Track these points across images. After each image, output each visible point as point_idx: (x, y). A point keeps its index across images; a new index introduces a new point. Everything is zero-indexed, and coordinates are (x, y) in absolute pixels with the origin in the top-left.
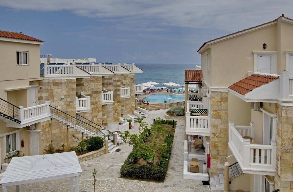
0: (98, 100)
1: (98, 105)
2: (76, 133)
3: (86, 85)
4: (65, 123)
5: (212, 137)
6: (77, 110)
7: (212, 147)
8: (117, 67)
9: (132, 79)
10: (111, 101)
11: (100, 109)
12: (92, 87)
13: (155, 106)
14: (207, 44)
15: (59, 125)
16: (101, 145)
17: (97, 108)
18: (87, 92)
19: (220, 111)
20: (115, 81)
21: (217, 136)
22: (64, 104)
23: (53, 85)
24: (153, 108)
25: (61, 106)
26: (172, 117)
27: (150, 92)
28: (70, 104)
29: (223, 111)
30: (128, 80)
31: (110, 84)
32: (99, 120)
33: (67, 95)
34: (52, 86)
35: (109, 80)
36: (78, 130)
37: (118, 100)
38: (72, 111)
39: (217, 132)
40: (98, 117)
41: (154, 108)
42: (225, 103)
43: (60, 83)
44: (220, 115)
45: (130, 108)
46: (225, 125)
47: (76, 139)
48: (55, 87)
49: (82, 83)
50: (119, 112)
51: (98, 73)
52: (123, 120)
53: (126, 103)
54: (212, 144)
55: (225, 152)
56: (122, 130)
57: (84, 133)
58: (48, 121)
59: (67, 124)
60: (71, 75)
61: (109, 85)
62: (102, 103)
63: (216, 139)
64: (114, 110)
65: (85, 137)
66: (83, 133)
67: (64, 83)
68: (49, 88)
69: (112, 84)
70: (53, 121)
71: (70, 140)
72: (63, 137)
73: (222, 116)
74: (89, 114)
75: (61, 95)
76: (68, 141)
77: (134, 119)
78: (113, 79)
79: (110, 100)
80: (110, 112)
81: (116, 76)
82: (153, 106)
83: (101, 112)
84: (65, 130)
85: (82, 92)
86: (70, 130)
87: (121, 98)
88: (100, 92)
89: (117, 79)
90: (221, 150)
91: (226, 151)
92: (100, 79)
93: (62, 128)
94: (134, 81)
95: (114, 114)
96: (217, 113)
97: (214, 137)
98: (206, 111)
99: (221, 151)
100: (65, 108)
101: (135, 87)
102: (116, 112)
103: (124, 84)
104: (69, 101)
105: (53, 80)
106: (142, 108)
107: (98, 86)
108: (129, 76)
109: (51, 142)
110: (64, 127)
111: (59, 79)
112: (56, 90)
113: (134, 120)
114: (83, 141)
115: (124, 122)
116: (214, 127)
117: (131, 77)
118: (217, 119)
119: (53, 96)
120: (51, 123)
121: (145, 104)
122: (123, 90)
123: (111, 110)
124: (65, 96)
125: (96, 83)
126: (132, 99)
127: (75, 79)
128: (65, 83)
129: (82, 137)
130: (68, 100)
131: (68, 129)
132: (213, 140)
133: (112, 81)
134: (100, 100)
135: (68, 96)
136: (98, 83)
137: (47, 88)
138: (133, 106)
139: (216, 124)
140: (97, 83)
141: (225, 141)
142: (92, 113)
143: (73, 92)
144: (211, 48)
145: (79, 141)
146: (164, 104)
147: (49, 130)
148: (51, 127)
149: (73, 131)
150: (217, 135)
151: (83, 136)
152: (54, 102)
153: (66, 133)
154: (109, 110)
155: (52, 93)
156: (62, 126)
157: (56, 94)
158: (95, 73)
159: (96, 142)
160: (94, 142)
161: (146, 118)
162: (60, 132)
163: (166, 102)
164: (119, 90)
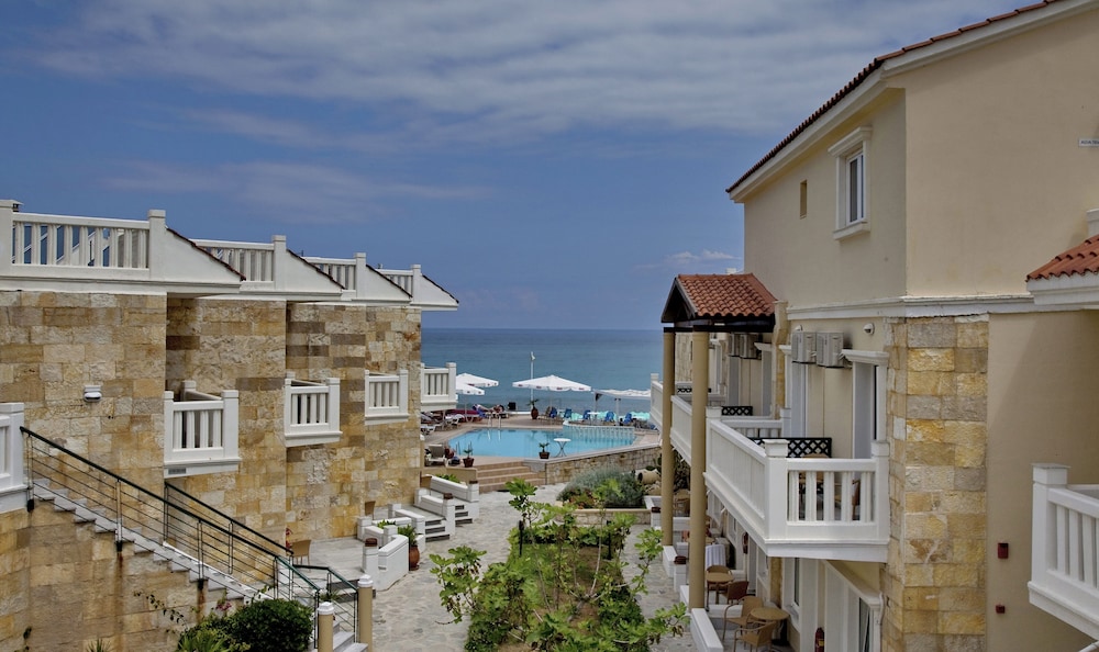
0: (265, 421)
1: (265, 447)
2: (166, 585)
3: (207, 346)
4: (109, 526)
5: (909, 561)
6: (167, 462)
7: (908, 614)
8: (351, 270)
9: (408, 337)
10: (327, 427)
11: (277, 467)
12: (236, 357)
13: (500, 473)
14: (888, 66)
15: (74, 536)
16: (300, 641)
17: (261, 462)
18: (214, 382)
19: (947, 424)
20: (340, 339)
21: (933, 559)
22: (99, 429)
23: (44, 323)
24: (490, 481)
25: (82, 441)
26: (588, 514)
27: (461, 421)
28: (135, 428)
29: (962, 422)
30: (393, 343)
31: (317, 351)
32: (270, 523)
33: (118, 380)
34: (38, 329)
35: (312, 335)
36: (175, 567)
37: (352, 433)
38: (144, 470)
39: (932, 537)
40: (266, 511)
41: (497, 480)
42: (973, 379)
43: (83, 311)
44: (951, 444)
45: (400, 475)
46: (975, 496)
47: (168, 615)
48: (54, 334)
49: (188, 333)
50: (355, 490)
51: (269, 285)
52: (380, 531)
53: (384, 452)
54: (907, 603)
55: (975, 640)
56: (379, 571)
57: (211, 585)
58: (13, 515)
59: (119, 531)
60: (141, 273)
61: (312, 358)
62: (288, 438)
63: (930, 575)
64: (331, 479)
65: (214, 604)
66: (201, 583)
67: (101, 314)
68: (22, 338)
69: (327, 354)
70: (40, 516)
71: (132, 620)
72: (92, 609)
73: (957, 449)
74: (222, 493)
75: (86, 376)
76: (121, 626)
77: (428, 523)
78: (330, 327)
79: (322, 423)
80: (317, 488)
81: (344, 313)
82: (492, 474)
83: (280, 483)
84: (106, 568)
85: (190, 377)
86: (134, 567)
87: (367, 423)
88: (277, 383)
89: (348, 327)
90: (954, 630)
91: (979, 636)
92: (275, 317)
93: (91, 554)
94: (416, 348)
95: (333, 500)
96: (935, 436)
97: (919, 561)
98: (823, 446)
99: (955, 636)
100: (108, 449)
101: (422, 375)
102: (342, 492)
103: (373, 360)
104: (130, 412)
105: (44, 296)
106: (447, 478)
107: (270, 354)
108: (396, 326)
109: (27, 635)
110: (103, 551)
111: (78, 289)
112: (60, 351)
113: (428, 531)
114: (204, 624)
115: (385, 539)
116: (919, 508)
117: (405, 329)
118: (931, 463)
119: (42, 384)
120: (30, 527)
121: (456, 462)
122: (376, 383)
123: (319, 479)
124: (109, 386)
125: (258, 337)
126: (407, 434)
127: (162, 297)
128: (110, 312)
129: (196, 606)
130: (125, 408)
131: (120, 559)
132: (915, 581)
133: (327, 341)
134: (277, 421)
135: (120, 386)
136: (265, 334)
137: (8, 335)
138: (410, 469)
139: (929, 494)
140: (264, 338)
141: (973, 583)
142: (239, 489)
143: (151, 363)
144: (903, 90)
145: (180, 628)
146: (538, 464)
147: (13, 566)
148: (27, 550)
149: (154, 569)
150: (933, 550)
151: (201, 600)
152: (48, 415)
153: (110, 587)
154: (311, 479)
155: (33, 366)
156: (89, 545)
157: (56, 371)
158: (256, 285)
159: (273, 625)
160: (264, 629)
161: (470, 521)
162: (79, 580)
163: (544, 455)
164: (358, 385)
